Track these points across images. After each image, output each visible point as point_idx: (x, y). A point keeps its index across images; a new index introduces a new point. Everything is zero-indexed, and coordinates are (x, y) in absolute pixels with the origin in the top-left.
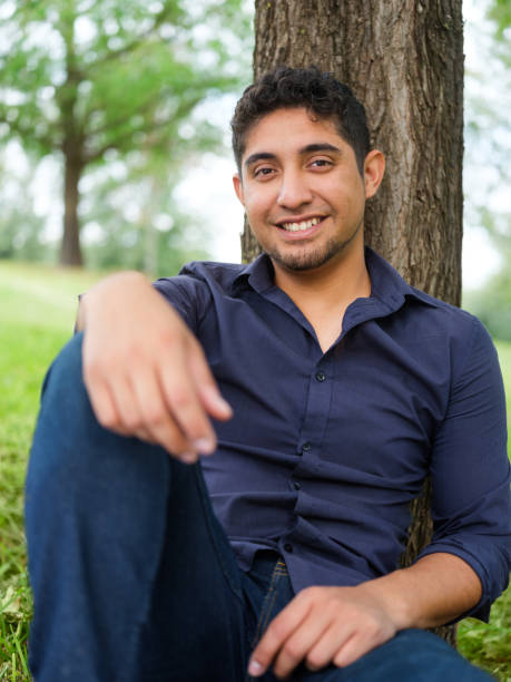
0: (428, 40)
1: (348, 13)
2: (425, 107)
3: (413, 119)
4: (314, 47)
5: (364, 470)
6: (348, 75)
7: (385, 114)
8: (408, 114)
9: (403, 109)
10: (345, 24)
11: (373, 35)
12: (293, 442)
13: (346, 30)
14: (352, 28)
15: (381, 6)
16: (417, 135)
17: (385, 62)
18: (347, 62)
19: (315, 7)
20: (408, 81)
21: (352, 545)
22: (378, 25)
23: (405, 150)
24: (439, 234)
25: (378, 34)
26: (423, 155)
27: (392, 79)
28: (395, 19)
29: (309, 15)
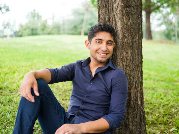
0: (125, 10)
1: (109, 7)
2: (124, 24)
3: (121, 27)
4: (103, 14)
5: (96, 101)
6: (109, 20)
7: (116, 27)
8: (120, 27)
9: (119, 26)
10: (108, 9)
11: (113, 11)
12: (85, 95)
13: (109, 10)
14: (110, 10)
15: (114, 5)
16: (122, 31)
17: (115, 16)
18: (109, 17)
19: (103, 6)
20: (120, 20)
21: (90, 115)
22: (114, 9)
23: (120, 34)
24: (129, 51)
25: (114, 10)
26: (124, 35)
27: (117, 20)
28: (117, 7)
29: (102, 8)
